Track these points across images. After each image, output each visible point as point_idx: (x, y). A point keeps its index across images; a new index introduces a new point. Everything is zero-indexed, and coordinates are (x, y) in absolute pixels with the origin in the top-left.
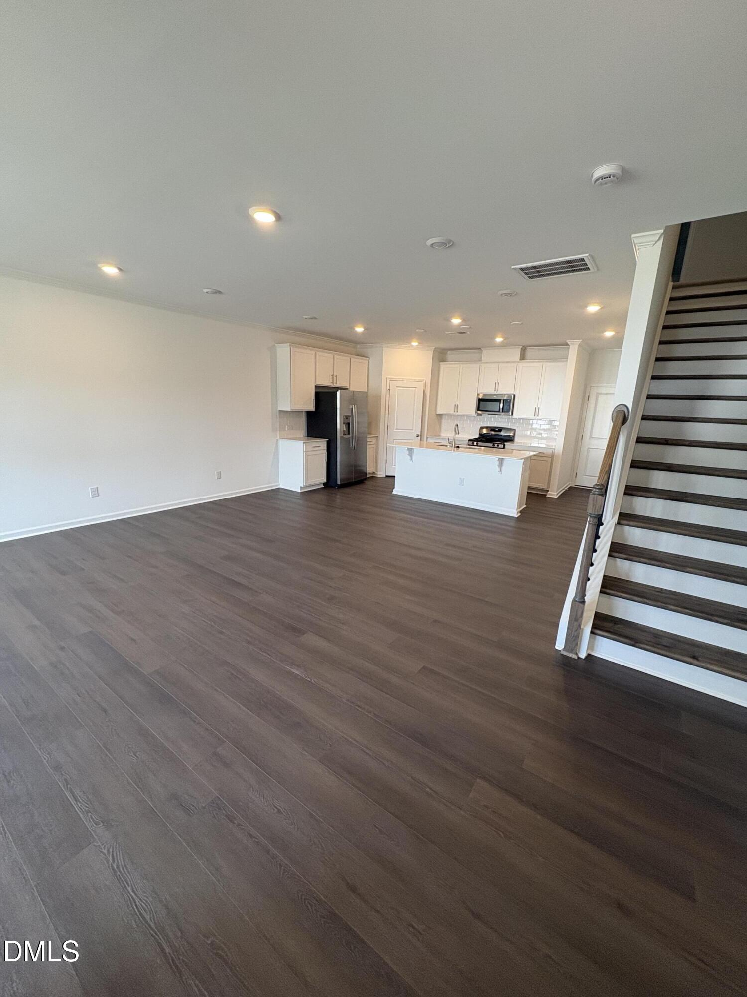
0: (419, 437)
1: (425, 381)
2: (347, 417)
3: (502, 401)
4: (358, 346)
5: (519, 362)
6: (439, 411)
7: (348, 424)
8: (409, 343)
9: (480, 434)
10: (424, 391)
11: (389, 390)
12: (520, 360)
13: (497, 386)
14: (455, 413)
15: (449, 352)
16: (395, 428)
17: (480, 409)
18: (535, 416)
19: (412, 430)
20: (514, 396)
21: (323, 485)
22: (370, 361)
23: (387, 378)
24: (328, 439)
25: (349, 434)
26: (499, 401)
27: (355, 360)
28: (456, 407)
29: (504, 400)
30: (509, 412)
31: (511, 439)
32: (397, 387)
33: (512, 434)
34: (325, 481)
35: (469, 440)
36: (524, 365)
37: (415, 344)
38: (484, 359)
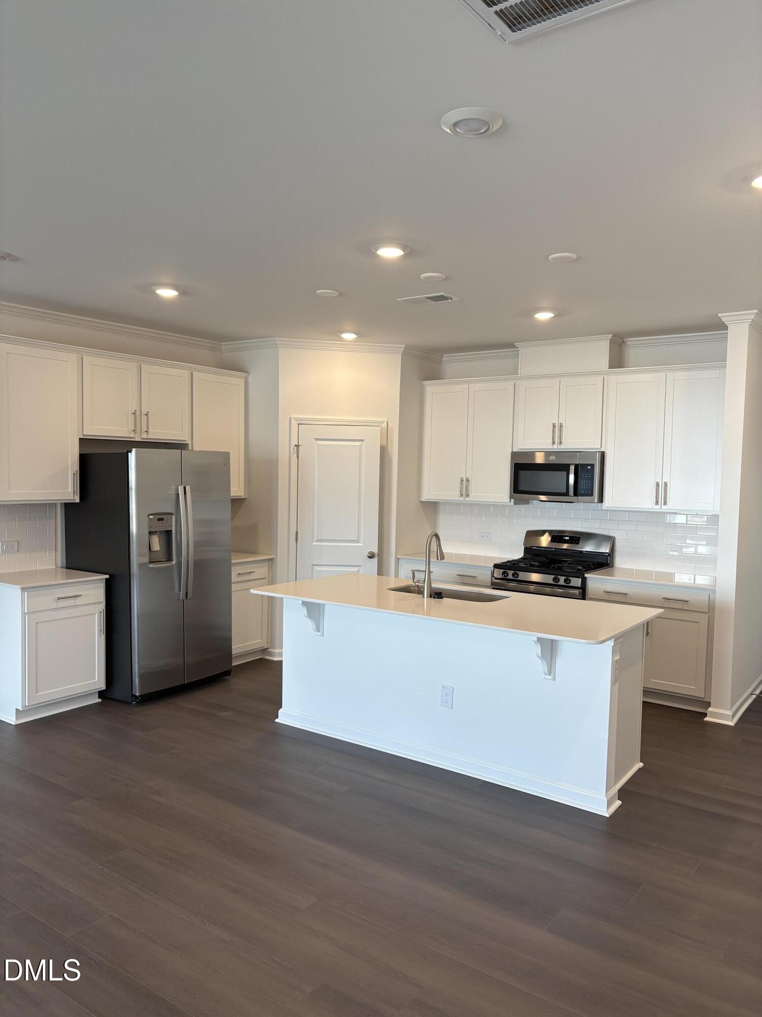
0: (375, 560)
1: (384, 425)
2: (161, 517)
3: (572, 468)
4: (224, 346)
5: (608, 374)
6: (428, 495)
7: (168, 533)
8: (336, 333)
9: (527, 550)
10: (383, 450)
11: (297, 446)
12: (611, 366)
13: (558, 430)
14: (462, 499)
15: (446, 357)
16: (315, 539)
17: (522, 488)
18: (657, 503)
19: (357, 541)
20: (603, 455)
21: (99, 697)
22: (250, 378)
23: (290, 419)
24: (107, 576)
25: (170, 559)
26: (565, 468)
27: (206, 378)
28: (465, 484)
29: (576, 466)
30: (591, 494)
31: (603, 563)
32: (316, 439)
33: (605, 549)
34: (103, 686)
35: (496, 566)
36: (620, 379)
37: (349, 336)
38: (523, 370)
